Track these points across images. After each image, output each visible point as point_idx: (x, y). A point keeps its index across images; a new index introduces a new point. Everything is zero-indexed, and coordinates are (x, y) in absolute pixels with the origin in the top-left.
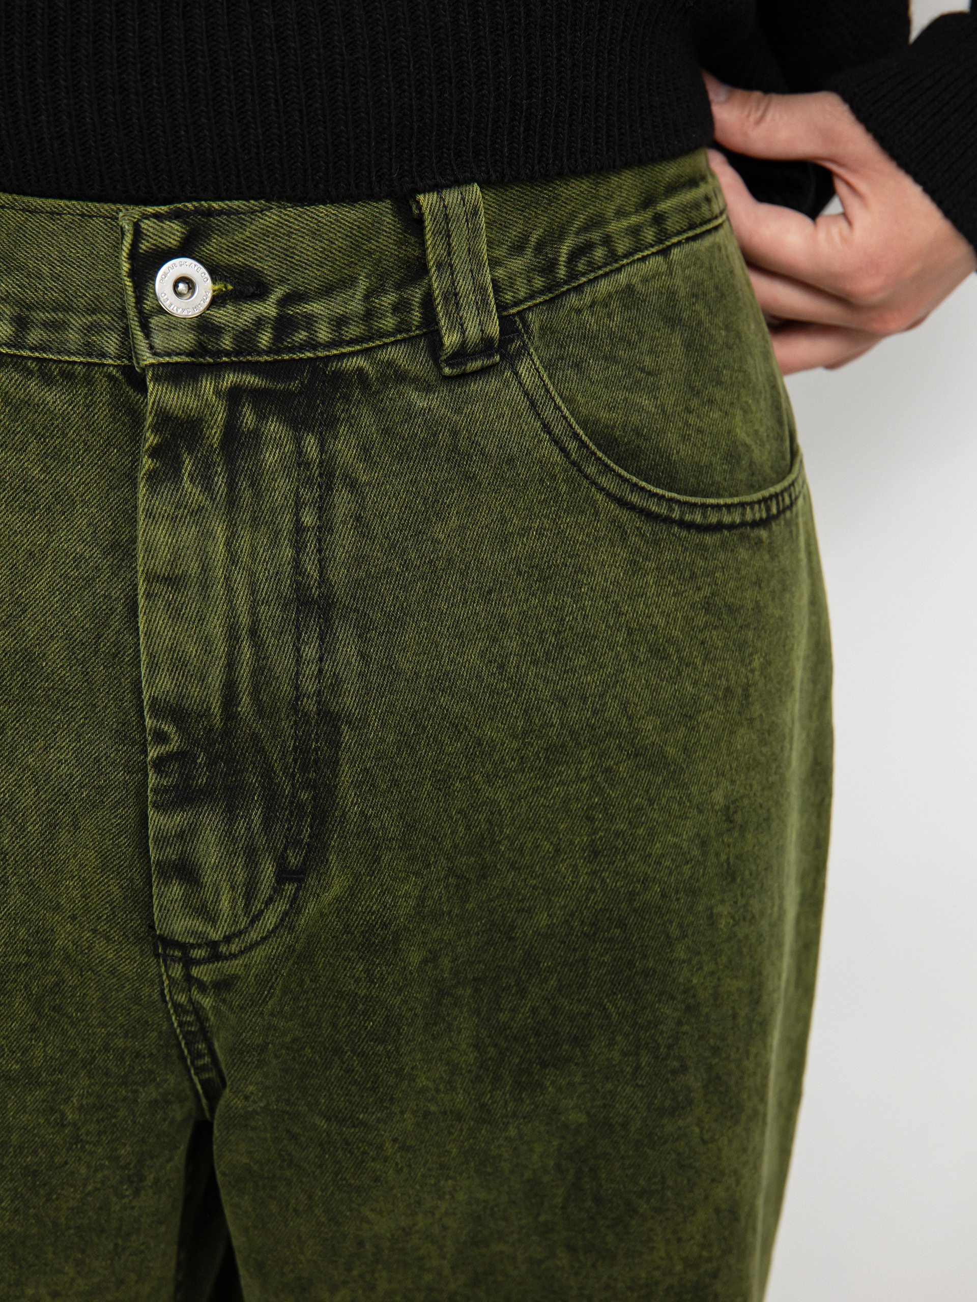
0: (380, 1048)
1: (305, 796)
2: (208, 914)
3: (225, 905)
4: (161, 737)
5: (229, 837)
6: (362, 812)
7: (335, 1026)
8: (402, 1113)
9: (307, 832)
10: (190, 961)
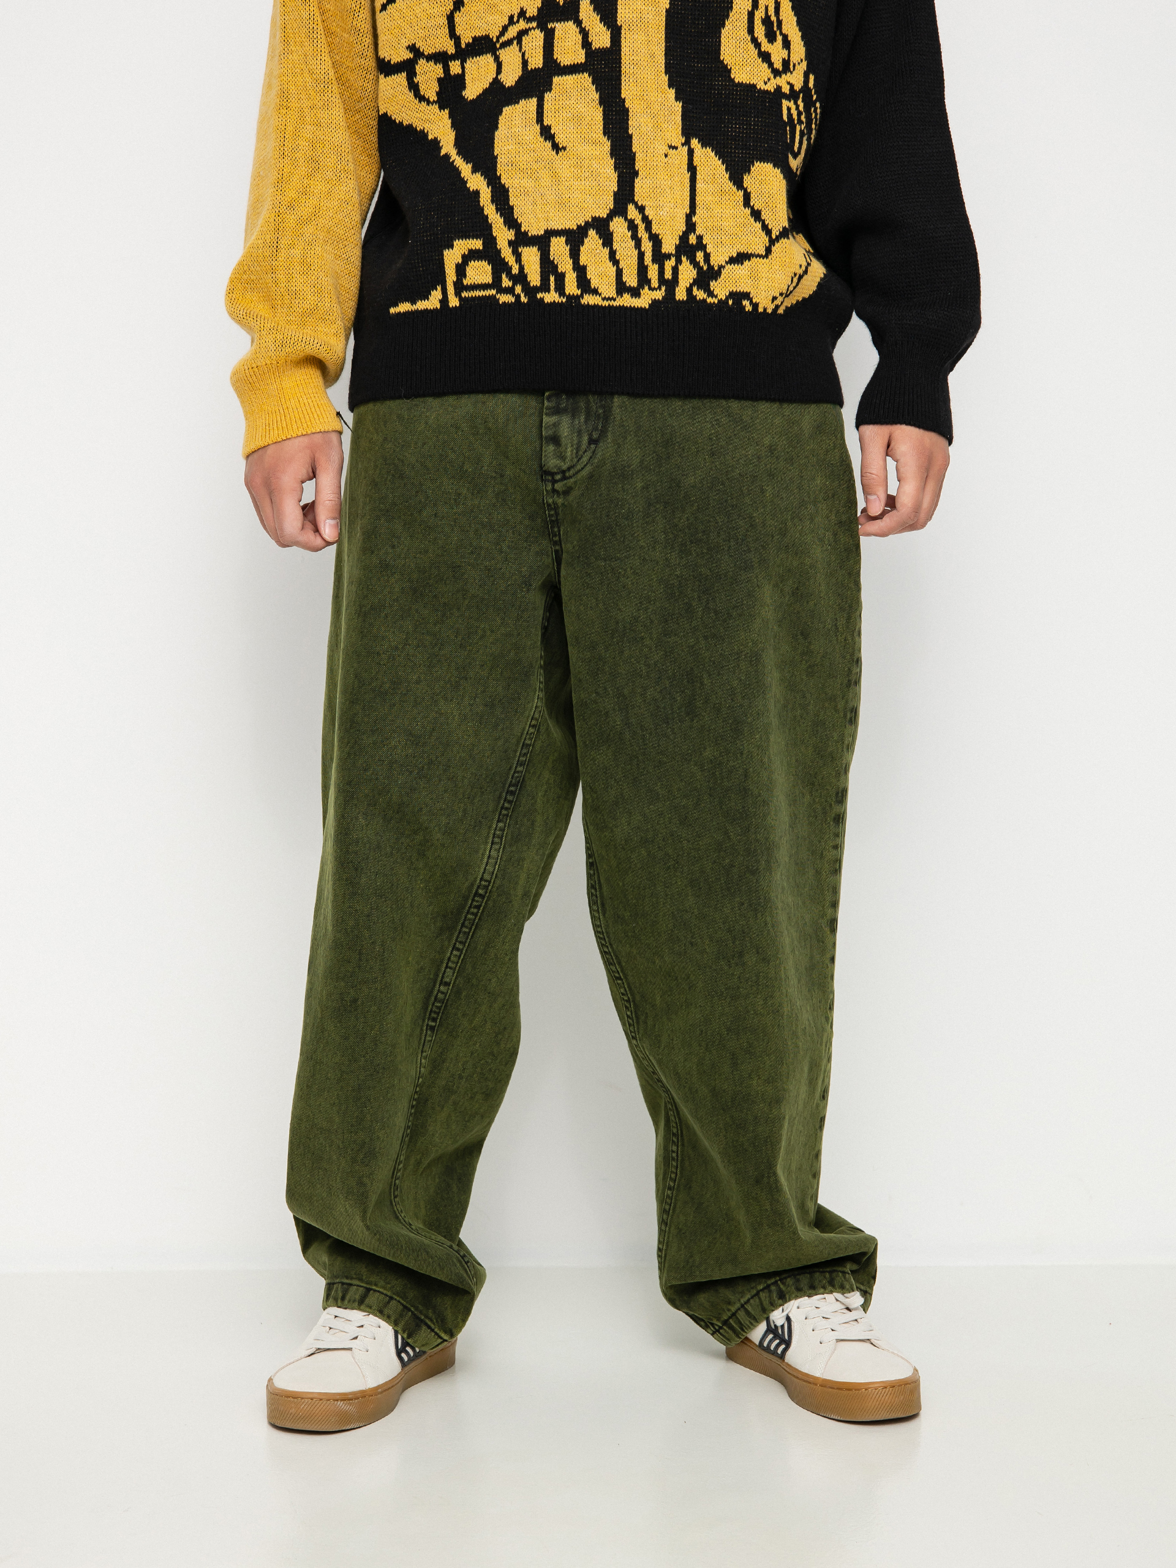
3: (569, 453)
5: (572, 426)
6: (621, 418)
7: (608, 515)
9: (601, 425)
10: (554, 482)
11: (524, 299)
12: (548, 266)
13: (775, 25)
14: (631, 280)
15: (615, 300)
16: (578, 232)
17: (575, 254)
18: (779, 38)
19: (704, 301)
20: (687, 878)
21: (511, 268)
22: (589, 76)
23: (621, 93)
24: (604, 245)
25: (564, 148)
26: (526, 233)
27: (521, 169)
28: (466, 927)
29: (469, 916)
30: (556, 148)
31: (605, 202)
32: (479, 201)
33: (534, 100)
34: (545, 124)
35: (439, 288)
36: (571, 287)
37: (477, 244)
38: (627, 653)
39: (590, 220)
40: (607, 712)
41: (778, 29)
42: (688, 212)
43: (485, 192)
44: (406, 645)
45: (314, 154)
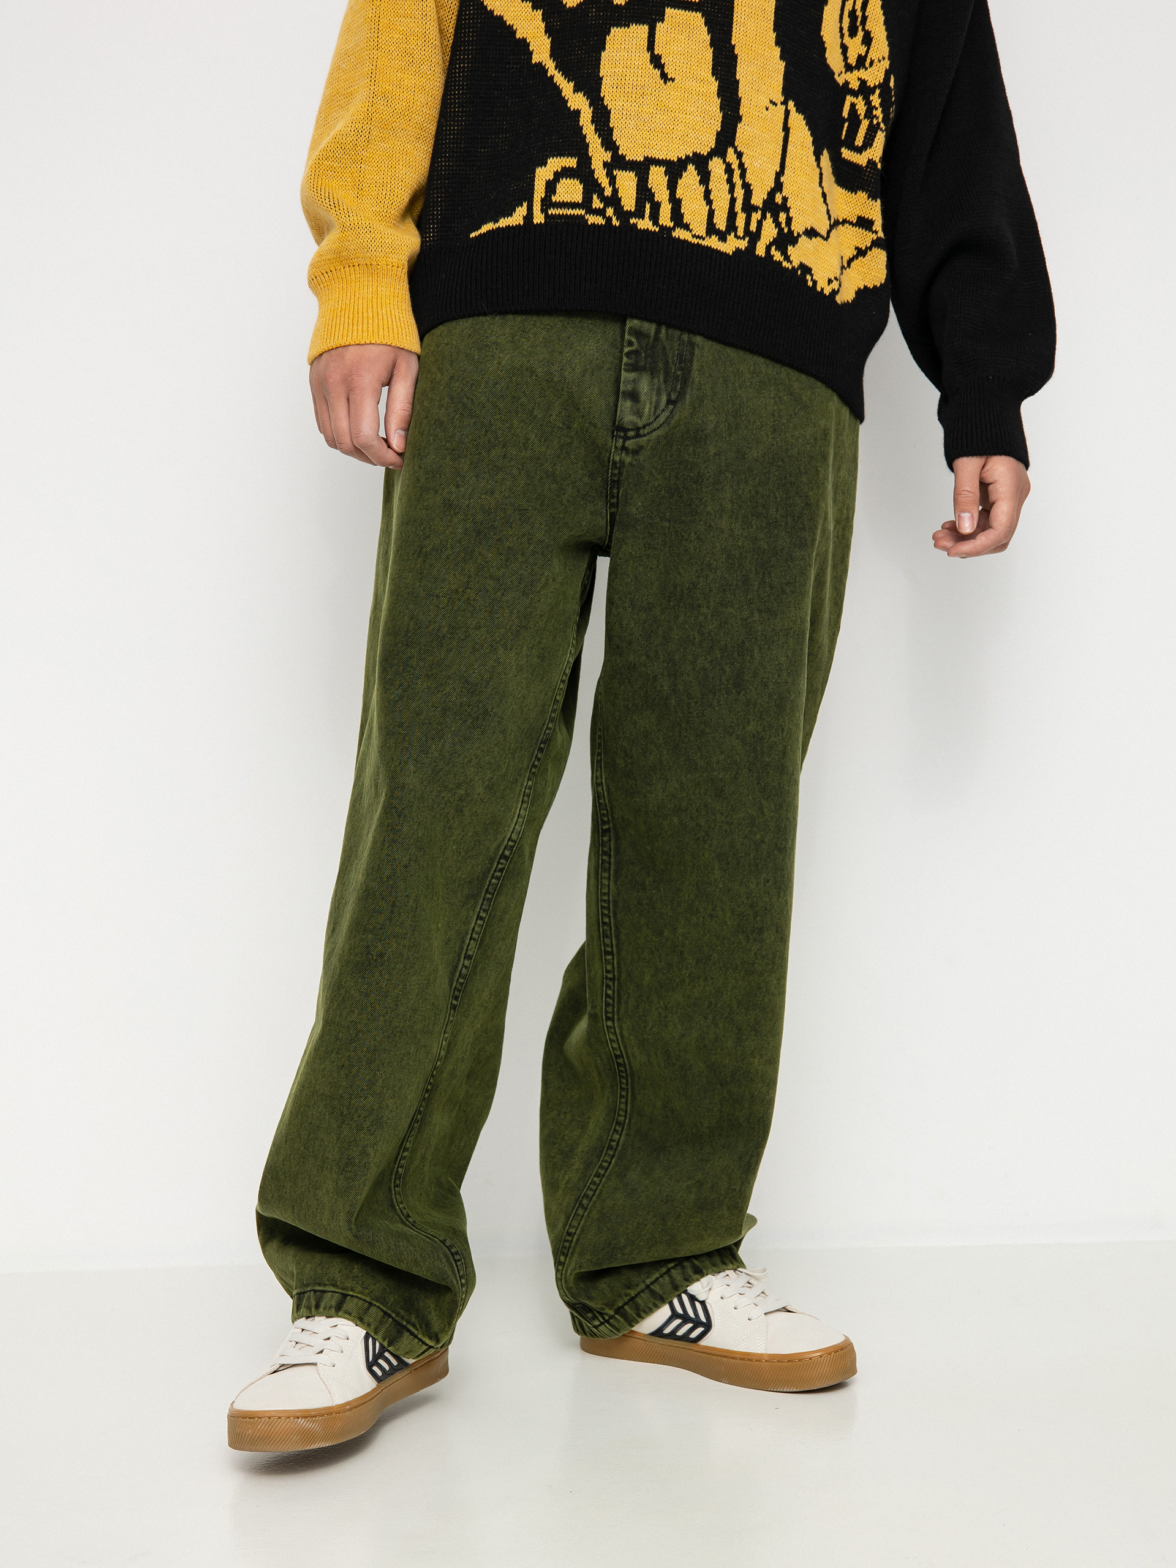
0: (694, 486)
1: (679, 373)
2: (639, 414)
3: (647, 410)
4: (630, 343)
5: (651, 383)
6: (700, 382)
7: (677, 477)
8: (700, 521)
9: (679, 386)
10: (626, 438)
11: (615, 222)
12: (644, 193)
13: (859, 20)
14: (721, 223)
15: (704, 239)
16: (678, 165)
17: (672, 186)
18: (860, 34)
19: (780, 263)
20: (714, 852)
21: (603, 189)
22: (703, 16)
23: (731, 39)
24: (701, 182)
25: (673, 80)
26: (623, 157)
27: (626, 92)
28: (490, 893)
29: (493, 881)
30: (664, 77)
31: (707, 140)
32: (579, 121)
33: (645, 28)
34: (656, 53)
35: (525, 205)
36: (665, 219)
37: (571, 162)
38: (681, 619)
39: (691, 155)
40: (656, 676)
41: (861, 24)
42: (778, 170)
43: (586, 113)
44: (467, 588)
45: (408, 47)
